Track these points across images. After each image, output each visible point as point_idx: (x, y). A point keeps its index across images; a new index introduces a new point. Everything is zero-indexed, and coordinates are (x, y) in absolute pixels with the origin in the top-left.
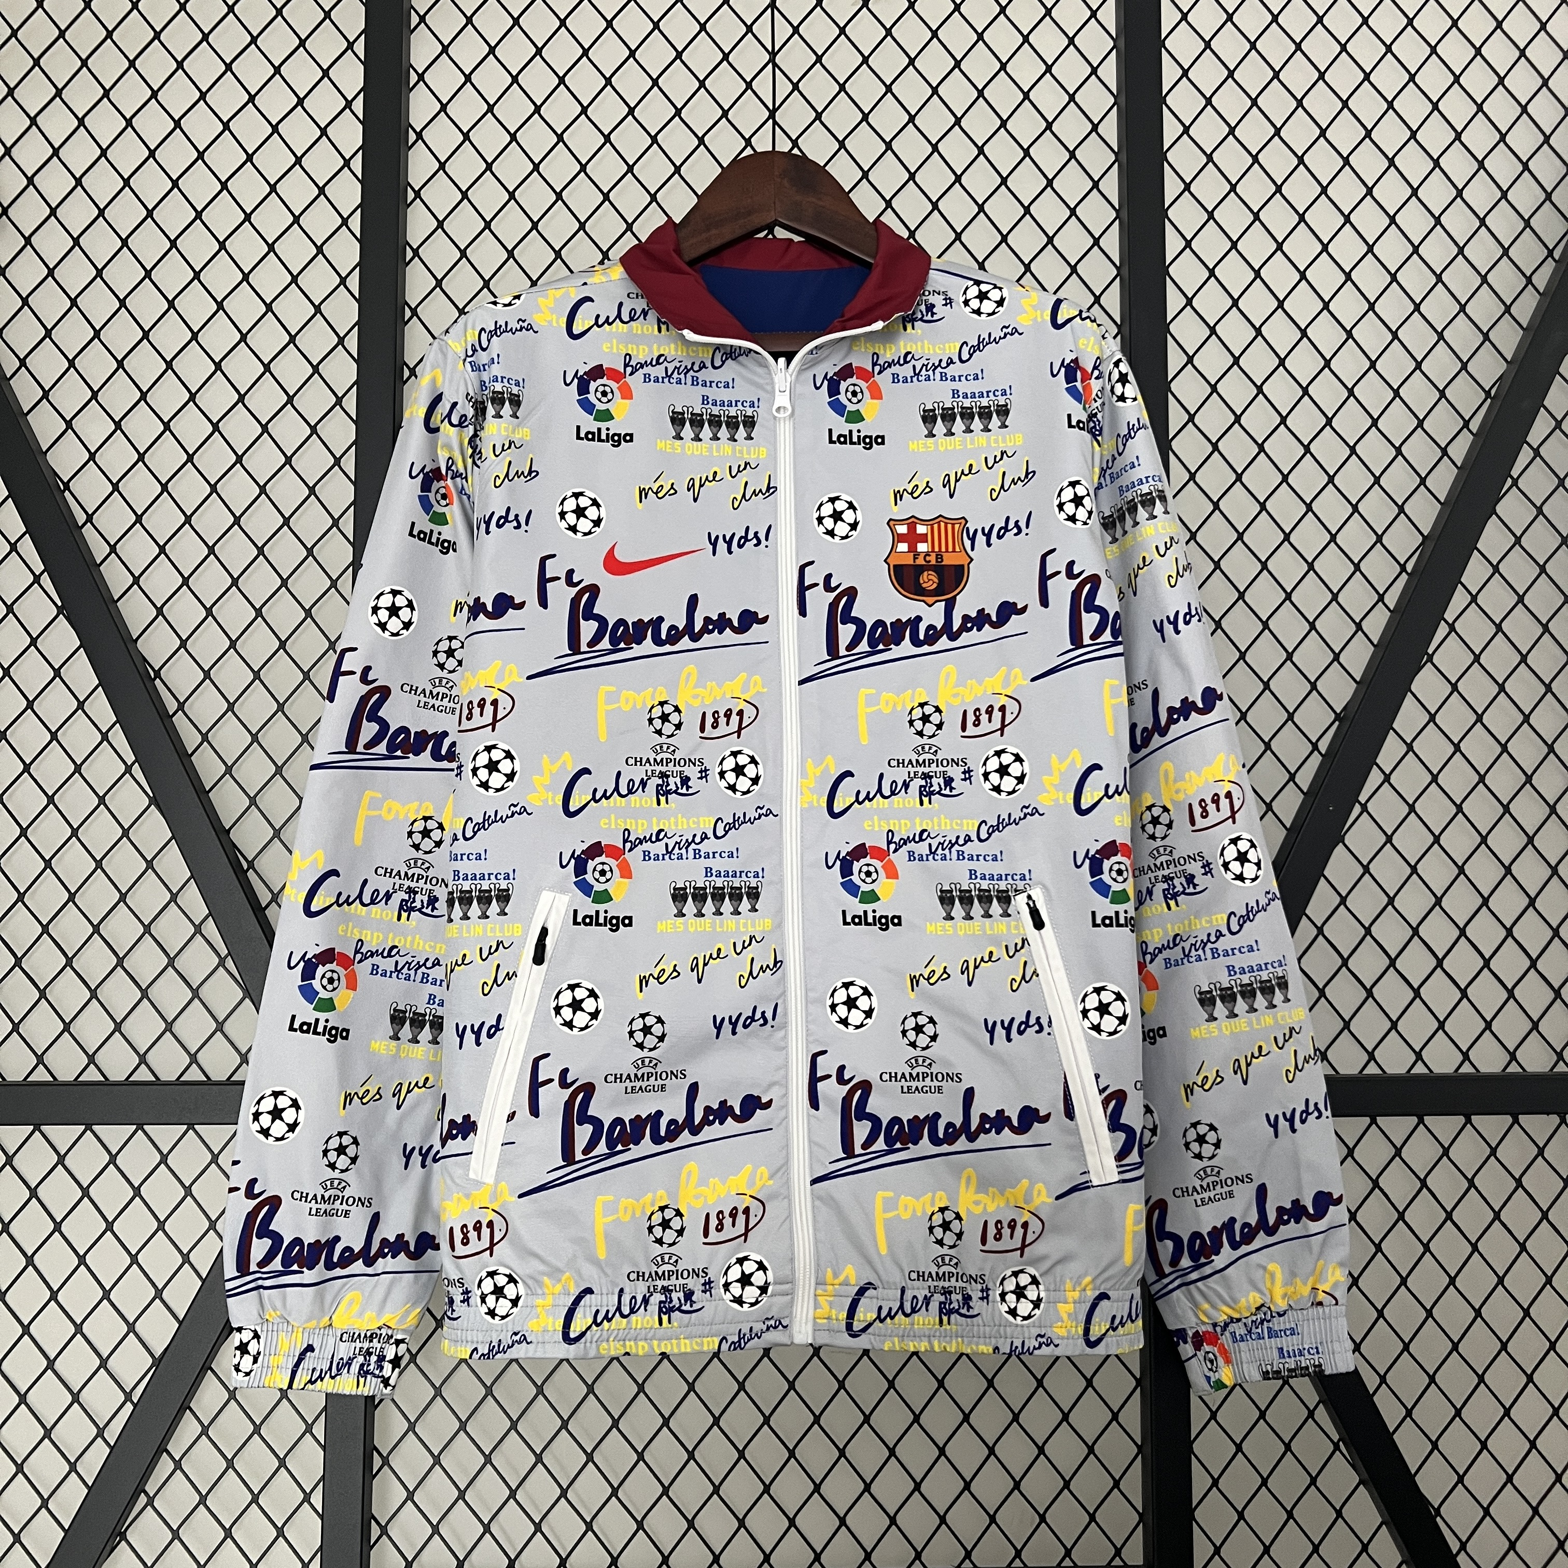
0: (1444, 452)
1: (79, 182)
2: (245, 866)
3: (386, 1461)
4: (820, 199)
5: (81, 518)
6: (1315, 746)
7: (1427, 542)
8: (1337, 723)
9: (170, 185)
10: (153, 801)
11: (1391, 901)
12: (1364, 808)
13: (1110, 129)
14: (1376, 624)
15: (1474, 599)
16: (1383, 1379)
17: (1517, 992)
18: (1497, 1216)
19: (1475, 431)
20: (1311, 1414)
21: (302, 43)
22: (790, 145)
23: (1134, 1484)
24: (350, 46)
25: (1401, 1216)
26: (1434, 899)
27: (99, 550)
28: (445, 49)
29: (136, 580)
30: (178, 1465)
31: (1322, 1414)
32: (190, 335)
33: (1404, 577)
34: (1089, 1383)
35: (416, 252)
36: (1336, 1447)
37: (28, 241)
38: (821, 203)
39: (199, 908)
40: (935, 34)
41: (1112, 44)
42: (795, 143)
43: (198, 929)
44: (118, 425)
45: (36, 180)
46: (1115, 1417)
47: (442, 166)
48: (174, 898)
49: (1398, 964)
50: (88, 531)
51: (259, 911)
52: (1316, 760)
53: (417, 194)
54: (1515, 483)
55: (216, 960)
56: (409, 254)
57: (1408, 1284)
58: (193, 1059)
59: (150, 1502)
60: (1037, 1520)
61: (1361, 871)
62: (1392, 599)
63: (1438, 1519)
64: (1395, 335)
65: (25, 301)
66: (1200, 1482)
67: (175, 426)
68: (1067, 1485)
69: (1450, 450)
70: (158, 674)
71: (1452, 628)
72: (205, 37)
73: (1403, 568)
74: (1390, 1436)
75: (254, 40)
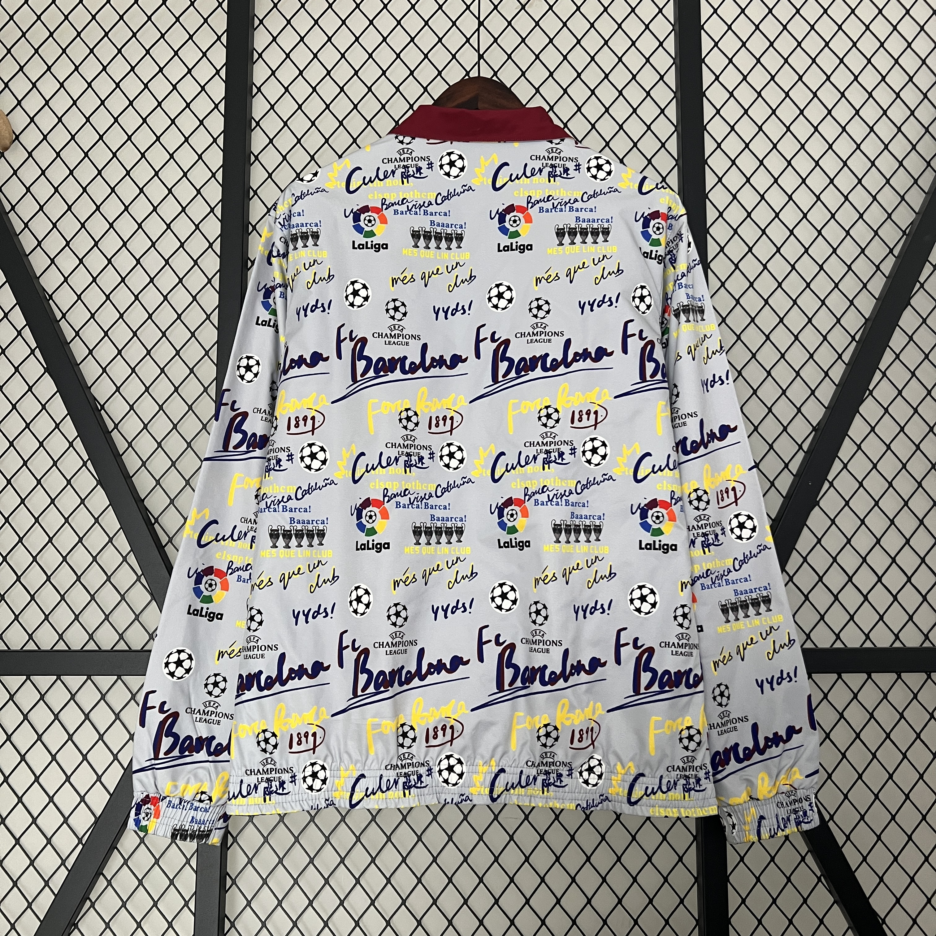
0: (878, 268)
1: (60, 120)
2: (153, 521)
3: (234, 882)
5: (59, 315)
6: (800, 447)
7: (868, 323)
8: (814, 433)
9: (113, 120)
10: (99, 482)
11: (849, 541)
12: (831, 484)
13: (671, 78)
14: (837, 373)
15: (898, 356)
16: (848, 838)
17: (928, 597)
18: (918, 736)
19: (896, 255)
20: (803, 859)
21: (191, 37)
23: (692, 901)
24: (219, 38)
25: (858, 736)
26: (875, 540)
27: (69, 334)
28: (274, 39)
29: (91, 352)
30: (109, 883)
31: (809, 859)
32: (124, 207)
33: (854, 343)
34: (664, 838)
35: (256, 158)
36: (819, 880)
37: (30, 154)
39: (125, 547)
41: (671, 28)
43: (125, 559)
44: (81, 261)
45: (35, 119)
46: (680, 859)
47: (272, 107)
48: (111, 540)
49: (854, 580)
50: (63, 323)
51: (161, 548)
52: (801, 455)
53: (258, 124)
54: (922, 286)
55: (135, 578)
56: (253, 159)
57: (863, 778)
58: (121, 636)
59: (93, 905)
60: (633, 923)
61: (830, 523)
62: (846, 357)
63: (884, 926)
64: (846, 198)
65: (28, 190)
66: (733, 901)
67: (114, 261)
68: (651, 901)
69: (881, 267)
70: (103, 407)
71: (884, 374)
72: (134, 35)
73: (853, 338)
74: (852, 874)
75: (163, 36)
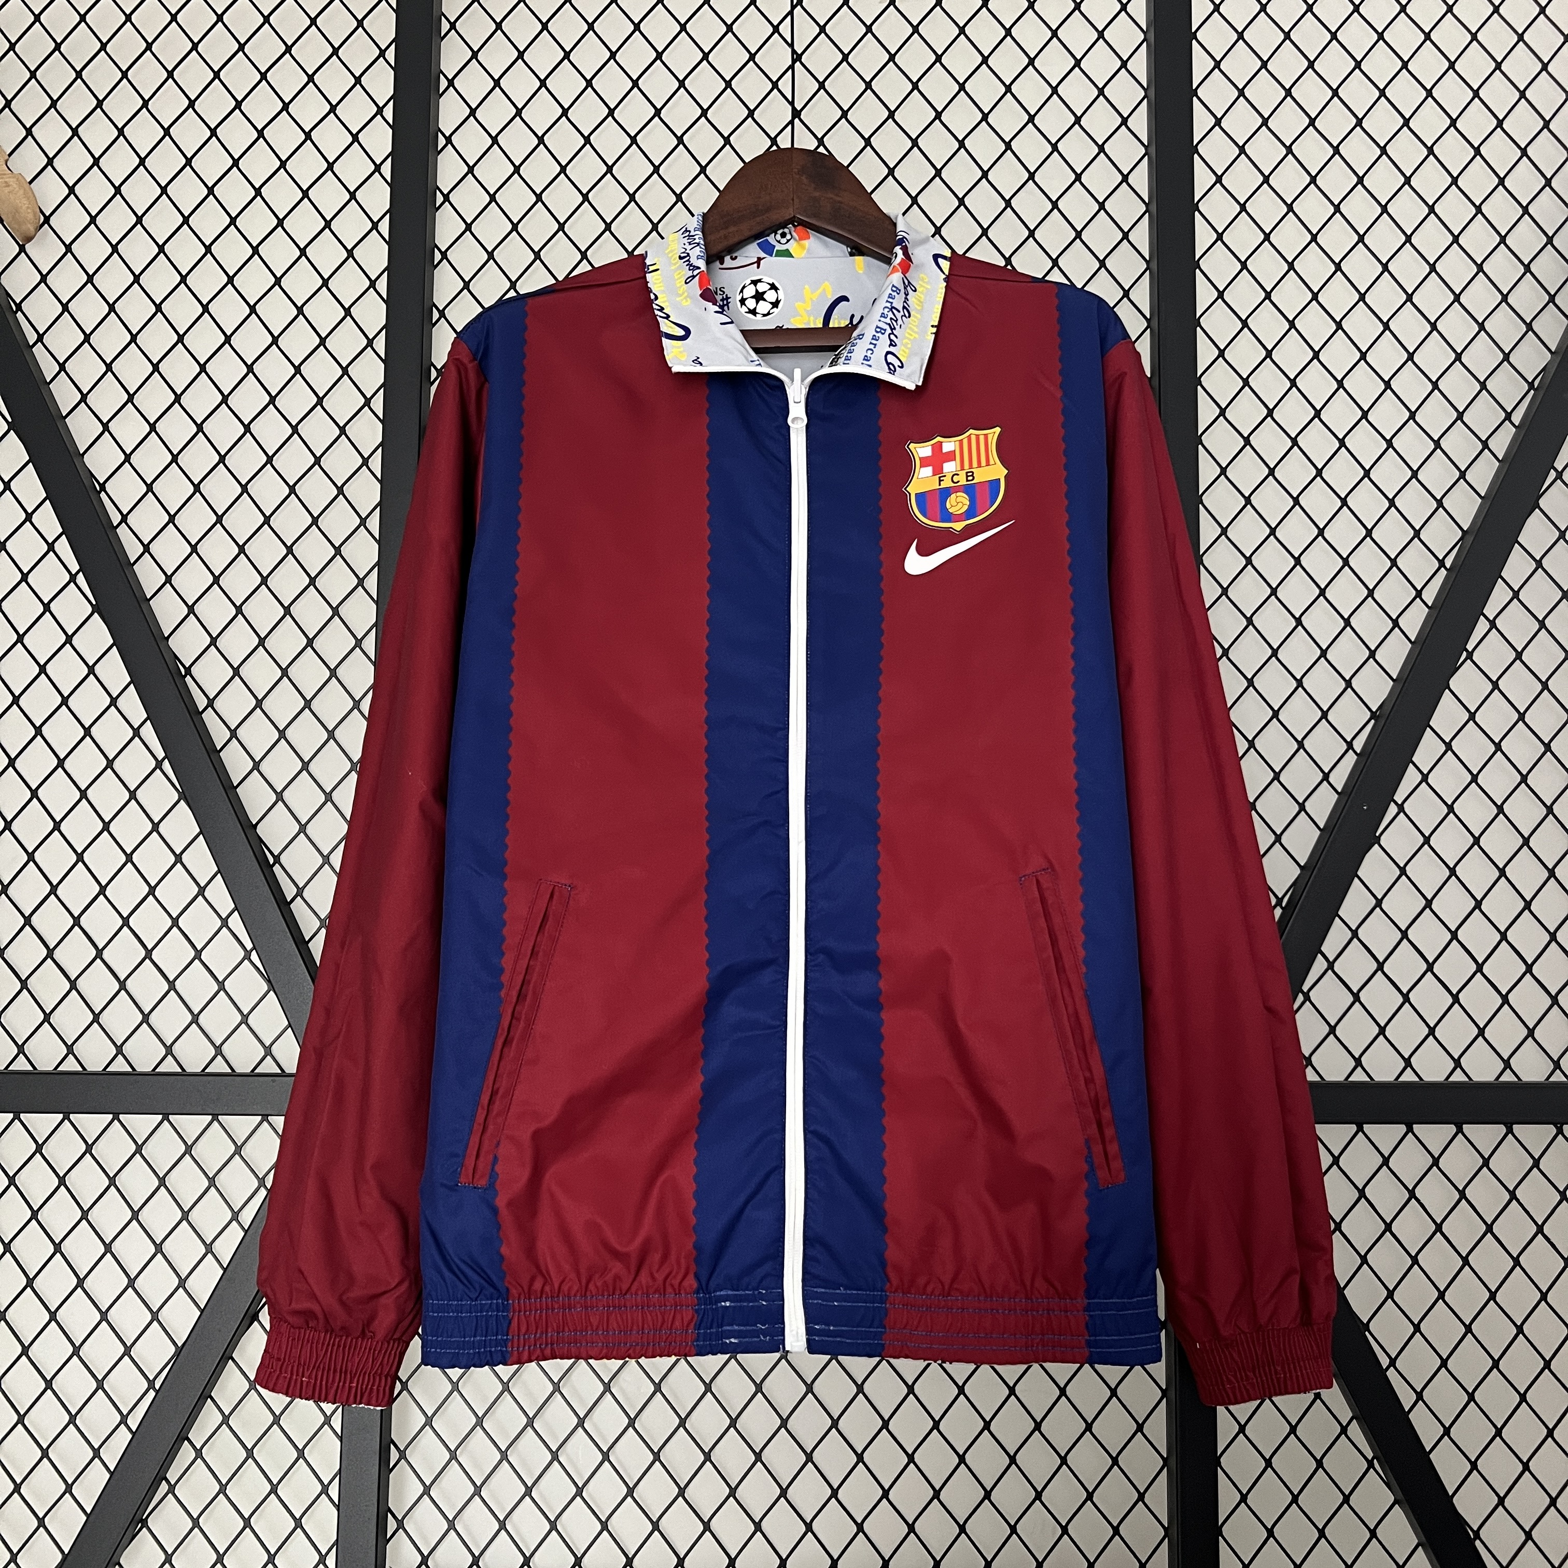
0: (1485, 445)
2: (271, 861)
3: (402, 1455)
4: (837, 195)
5: (116, 518)
6: (1350, 745)
7: (1467, 537)
8: (1373, 722)
10: (183, 796)
12: (1401, 808)
13: (1140, 122)
14: (1414, 621)
15: (1516, 595)
16: (1420, 1396)
19: (1517, 423)
20: (1344, 1430)
21: (335, 51)
22: (816, 143)
23: (1159, 1497)
24: (382, 53)
25: (1439, 1228)
27: (133, 549)
28: (475, 55)
29: (169, 579)
30: (199, 1453)
31: (1355, 1430)
33: (1443, 572)
34: (1114, 1393)
35: (444, 255)
36: (1370, 1465)
37: (68, 248)
38: (838, 199)
39: (225, 904)
40: (962, 30)
41: (1142, 37)
42: (821, 142)
43: (225, 922)
45: (77, 189)
46: (1140, 1428)
47: (471, 170)
48: (201, 891)
50: (123, 531)
51: (284, 905)
52: (1351, 758)
53: (446, 198)
54: (1559, 475)
55: (242, 954)
56: (438, 256)
57: (1446, 1298)
58: (219, 1050)
59: (172, 1489)
60: (1060, 1532)
61: (1398, 873)
62: (1430, 595)
63: (1478, 1543)
64: (1434, 327)
65: (65, 307)
66: (1227, 1497)
67: (207, 427)
68: (1090, 1496)
69: (1491, 443)
70: (188, 671)
71: (1493, 624)
72: (241, 47)
73: (1442, 563)
74: (1425, 1456)
75: (288, 49)
